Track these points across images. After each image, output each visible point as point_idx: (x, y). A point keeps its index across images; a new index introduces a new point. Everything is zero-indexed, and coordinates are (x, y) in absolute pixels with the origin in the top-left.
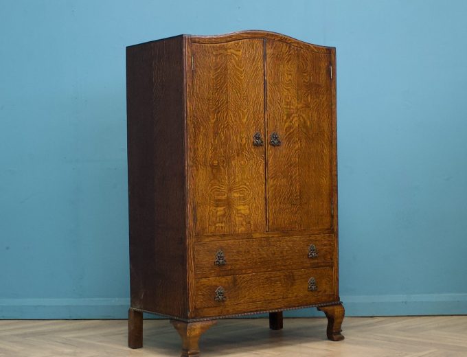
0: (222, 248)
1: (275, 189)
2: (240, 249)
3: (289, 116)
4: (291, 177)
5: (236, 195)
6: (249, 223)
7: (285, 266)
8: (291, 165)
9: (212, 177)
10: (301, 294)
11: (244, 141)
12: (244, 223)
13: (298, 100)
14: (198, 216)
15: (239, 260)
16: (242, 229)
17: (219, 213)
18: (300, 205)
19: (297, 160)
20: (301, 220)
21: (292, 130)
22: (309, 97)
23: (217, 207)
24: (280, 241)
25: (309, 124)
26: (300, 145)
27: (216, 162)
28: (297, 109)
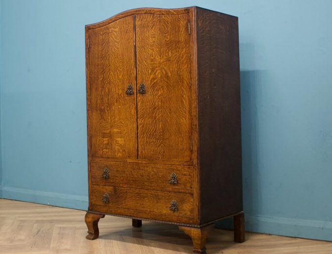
0: (107, 166)
1: (143, 127)
2: (119, 169)
3: (153, 70)
4: (155, 118)
5: (115, 130)
6: (125, 151)
7: (150, 186)
8: (155, 108)
9: (100, 118)
10: (164, 212)
11: (120, 92)
12: (121, 151)
13: (160, 56)
14: (93, 143)
15: (117, 177)
16: (120, 155)
17: (105, 142)
18: (163, 139)
19: (160, 104)
20: (164, 152)
21: (156, 81)
22: (170, 53)
23: (103, 138)
24: (147, 167)
25: (170, 74)
26: (162, 91)
27: (103, 107)
28: (160, 63)
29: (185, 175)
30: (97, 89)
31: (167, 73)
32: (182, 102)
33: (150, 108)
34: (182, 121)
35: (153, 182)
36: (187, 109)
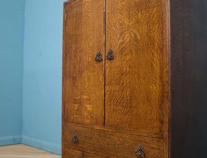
0: (77, 131)
1: (110, 93)
2: (87, 135)
3: (121, 34)
4: (123, 84)
5: (85, 97)
6: (92, 117)
8: (123, 74)
9: (72, 85)
11: (90, 59)
12: (89, 117)
13: (129, 19)
14: (66, 109)
15: (85, 142)
16: (88, 121)
17: (76, 108)
18: (131, 108)
19: (128, 69)
20: (131, 121)
21: (124, 45)
22: (140, 14)
23: (75, 104)
24: (113, 136)
25: (139, 37)
26: (130, 56)
27: (75, 75)
28: (129, 27)
29: (153, 148)
30: (70, 58)
31: (136, 36)
32: (152, 66)
33: (117, 74)
34: (151, 87)
35: (118, 151)
36: (158, 74)
